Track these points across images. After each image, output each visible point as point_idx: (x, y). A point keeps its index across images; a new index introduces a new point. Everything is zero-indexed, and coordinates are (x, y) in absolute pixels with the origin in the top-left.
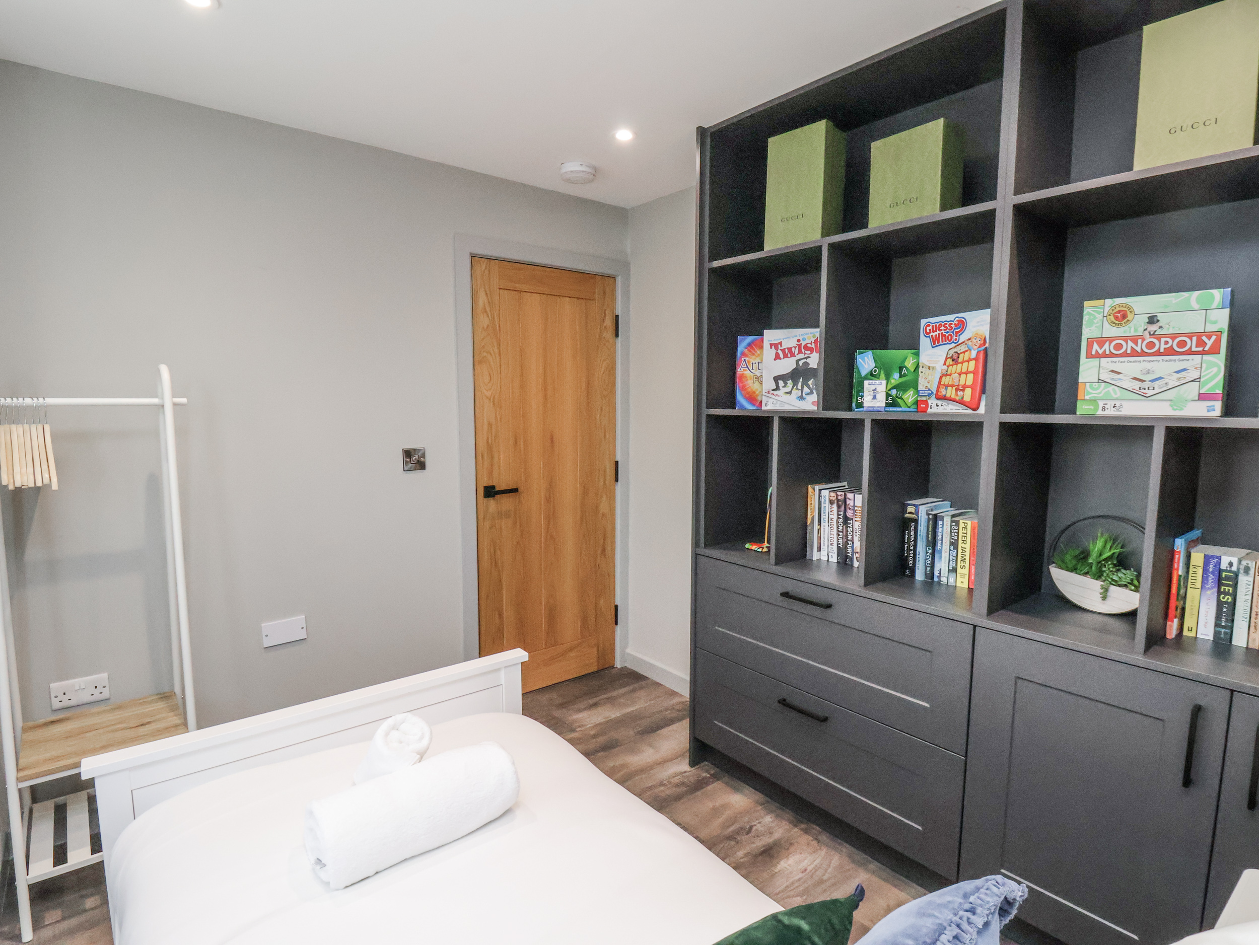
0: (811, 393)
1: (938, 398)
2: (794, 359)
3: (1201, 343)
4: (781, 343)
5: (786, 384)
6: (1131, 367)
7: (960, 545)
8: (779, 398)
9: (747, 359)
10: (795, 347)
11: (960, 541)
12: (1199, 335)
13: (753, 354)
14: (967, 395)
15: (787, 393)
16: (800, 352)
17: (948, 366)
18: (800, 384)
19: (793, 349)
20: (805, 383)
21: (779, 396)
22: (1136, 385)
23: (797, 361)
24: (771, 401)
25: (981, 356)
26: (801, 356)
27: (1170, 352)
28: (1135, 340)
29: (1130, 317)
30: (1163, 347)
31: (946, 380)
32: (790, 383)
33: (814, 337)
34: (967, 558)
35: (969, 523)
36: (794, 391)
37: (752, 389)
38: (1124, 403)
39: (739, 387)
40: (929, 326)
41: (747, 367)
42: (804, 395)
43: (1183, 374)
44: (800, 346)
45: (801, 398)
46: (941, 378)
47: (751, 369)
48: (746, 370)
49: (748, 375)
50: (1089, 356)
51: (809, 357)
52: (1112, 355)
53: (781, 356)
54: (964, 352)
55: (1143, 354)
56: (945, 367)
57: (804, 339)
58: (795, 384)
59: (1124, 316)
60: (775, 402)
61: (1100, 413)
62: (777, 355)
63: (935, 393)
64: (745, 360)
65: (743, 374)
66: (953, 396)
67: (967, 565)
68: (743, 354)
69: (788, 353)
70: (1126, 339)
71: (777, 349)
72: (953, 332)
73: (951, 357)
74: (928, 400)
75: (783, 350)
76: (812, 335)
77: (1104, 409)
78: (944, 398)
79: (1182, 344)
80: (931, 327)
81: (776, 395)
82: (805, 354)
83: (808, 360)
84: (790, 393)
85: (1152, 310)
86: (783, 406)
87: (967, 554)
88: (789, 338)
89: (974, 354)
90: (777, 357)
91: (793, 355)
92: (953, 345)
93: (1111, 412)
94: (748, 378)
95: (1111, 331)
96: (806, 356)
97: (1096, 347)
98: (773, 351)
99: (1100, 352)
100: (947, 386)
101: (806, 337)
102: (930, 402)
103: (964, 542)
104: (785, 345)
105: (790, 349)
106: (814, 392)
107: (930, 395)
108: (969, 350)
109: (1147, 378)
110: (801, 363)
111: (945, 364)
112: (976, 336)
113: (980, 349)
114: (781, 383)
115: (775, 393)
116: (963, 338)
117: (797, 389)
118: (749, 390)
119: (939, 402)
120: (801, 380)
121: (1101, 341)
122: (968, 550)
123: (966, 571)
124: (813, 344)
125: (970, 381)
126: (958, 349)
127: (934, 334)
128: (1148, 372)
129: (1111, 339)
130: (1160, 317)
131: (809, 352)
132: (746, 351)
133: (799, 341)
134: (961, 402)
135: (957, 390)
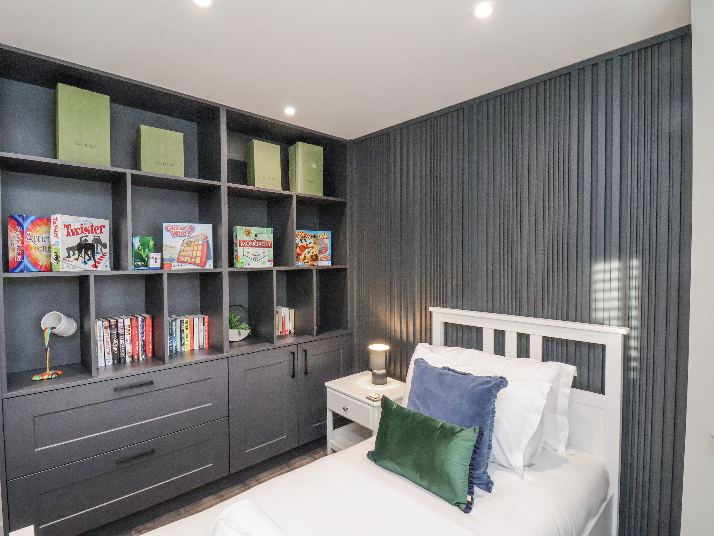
0: (90, 259)
1: (178, 262)
2: (78, 237)
3: (268, 244)
4: (70, 225)
5: (74, 253)
6: (252, 251)
7: (185, 331)
8: (71, 263)
9: (31, 233)
10: (79, 229)
11: (185, 329)
12: (267, 242)
13: (35, 230)
14: (198, 260)
15: (76, 259)
16: (82, 232)
17: (184, 247)
18: (83, 253)
19: (78, 230)
20: (86, 253)
21: (71, 262)
22: (253, 257)
23: (81, 238)
24: (65, 265)
25: (205, 244)
26: (83, 235)
27: (261, 246)
28: (252, 241)
29: (250, 234)
30: (259, 244)
31: (184, 254)
32: (77, 252)
33: (91, 223)
34: (189, 336)
35: (188, 320)
36: (80, 258)
37: (35, 257)
38: (251, 263)
39: (26, 254)
40: (170, 227)
41: (31, 239)
42: (86, 260)
43: (264, 253)
44: (82, 228)
45: (85, 262)
46: (180, 253)
47: (34, 241)
48: (30, 242)
49: (32, 246)
50: (240, 246)
51: (87, 236)
52: (246, 246)
53: (71, 234)
54: (195, 241)
55: (255, 247)
56: (183, 247)
57: (85, 224)
58: (80, 253)
59: (249, 233)
60: (68, 266)
61: (245, 267)
62: (68, 233)
63: (176, 259)
64: (29, 234)
65: (29, 245)
66: (189, 261)
67: (189, 340)
68: (28, 229)
69: (75, 232)
70: (250, 241)
71: (68, 228)
72: (187, 231)
73: (186, 243)
74: (172, 263)
75: (72, 230)
76: (89, 222)
77: (246, 265)
78: (183, 262)
79: (263, 244)
80: (171, 227)
81: (68, 261)
82: (85, 234)
83: (87, 238)
84: (77, 259)
85: (256, 232)
86: (75, 268)
87: (189, 334)
88: (76, 222)
89: (201, 242)
90: (68, 235)
91: (78, 234)
92: (187, 237)
93: (247, 266)
94: (32, 248)
95: (246, 238)
96: (86, 235)
97: (242, 243)
98: (66, 230)
99: (243, 245)
100: (184, 257)
101: (86, 222)
102: (173, 264)
103: (187, 329)
104: (73, 227)
105: (76, 230)
106: (92, 258)
107: (173, 260)
108: (198, 240)
109: (256, 255)
110: (83, 239)
111: (182, 246)
112: (202, 234)
113: (204, 241)
114: (71, 253)
115: (68, 259)
116: (192, 235)
117: (81, 256)
118: (33, 257)
119: (180, 264)
120: (83, 251)
121: (244, 241)
122: (189, 333)
123: (189, 343)
124: (90, 228)
125: (199, 254)
126: (190, 240)
127: (173, 231)
128: (256, 253)
129: (246, 241)
130: (258, 235)
131: (88, 233)
132: (30, 227)
133: (82, 225)
134: (195, 264)
135: (191, 258)
